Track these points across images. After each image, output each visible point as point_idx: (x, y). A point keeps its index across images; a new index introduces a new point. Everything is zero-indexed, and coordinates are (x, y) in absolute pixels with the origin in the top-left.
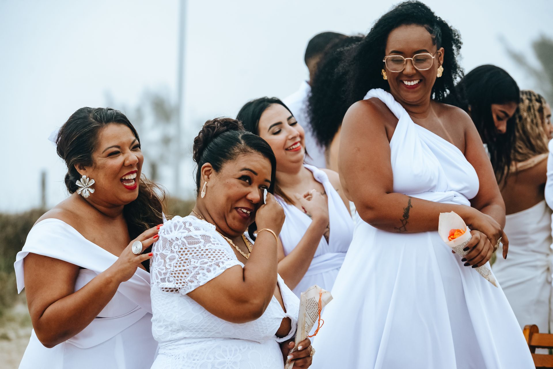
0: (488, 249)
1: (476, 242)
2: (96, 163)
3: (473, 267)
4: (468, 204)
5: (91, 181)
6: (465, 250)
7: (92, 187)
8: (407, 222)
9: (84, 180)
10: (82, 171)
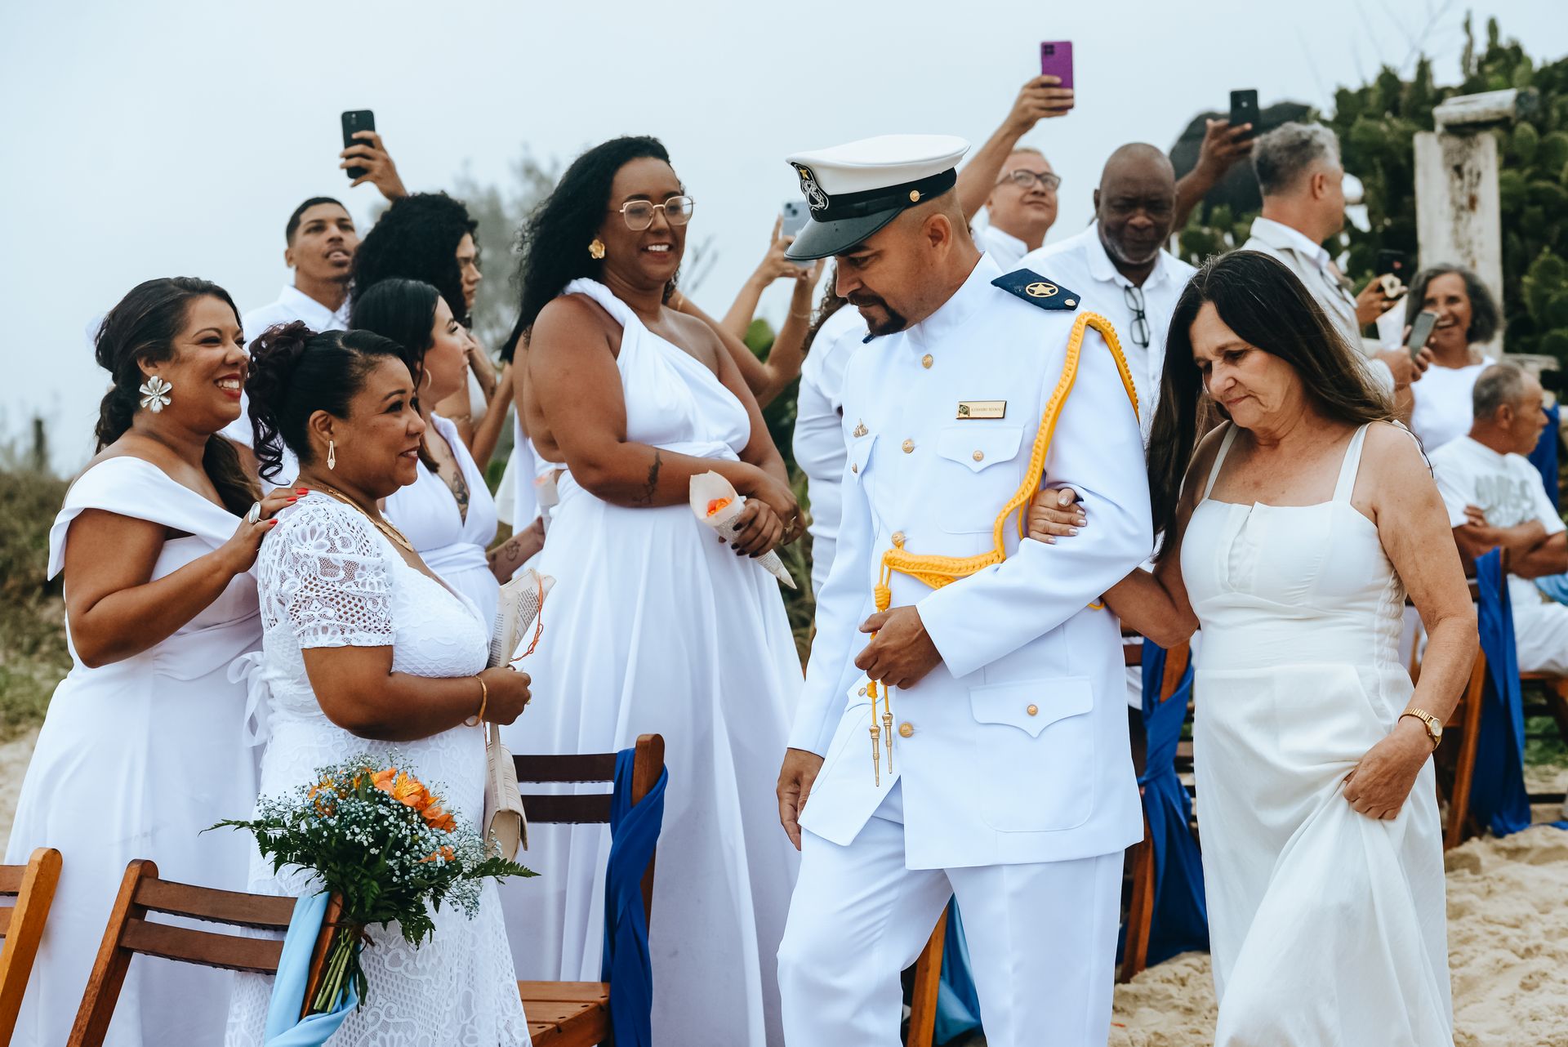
0: (772, 528)
1: (752, 514)
2: (178, 354)
3: (751, 556)
4: (737, 459)
5: (165, 387)
6: (736, 528)
7: (167, 395)
8: (653, 490)
9: (153, 384)
10: (151, 369)
